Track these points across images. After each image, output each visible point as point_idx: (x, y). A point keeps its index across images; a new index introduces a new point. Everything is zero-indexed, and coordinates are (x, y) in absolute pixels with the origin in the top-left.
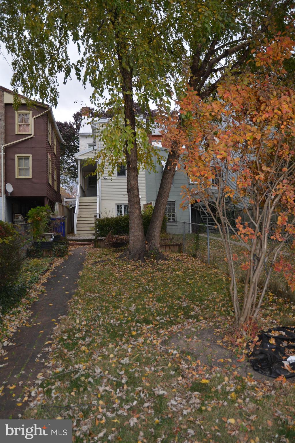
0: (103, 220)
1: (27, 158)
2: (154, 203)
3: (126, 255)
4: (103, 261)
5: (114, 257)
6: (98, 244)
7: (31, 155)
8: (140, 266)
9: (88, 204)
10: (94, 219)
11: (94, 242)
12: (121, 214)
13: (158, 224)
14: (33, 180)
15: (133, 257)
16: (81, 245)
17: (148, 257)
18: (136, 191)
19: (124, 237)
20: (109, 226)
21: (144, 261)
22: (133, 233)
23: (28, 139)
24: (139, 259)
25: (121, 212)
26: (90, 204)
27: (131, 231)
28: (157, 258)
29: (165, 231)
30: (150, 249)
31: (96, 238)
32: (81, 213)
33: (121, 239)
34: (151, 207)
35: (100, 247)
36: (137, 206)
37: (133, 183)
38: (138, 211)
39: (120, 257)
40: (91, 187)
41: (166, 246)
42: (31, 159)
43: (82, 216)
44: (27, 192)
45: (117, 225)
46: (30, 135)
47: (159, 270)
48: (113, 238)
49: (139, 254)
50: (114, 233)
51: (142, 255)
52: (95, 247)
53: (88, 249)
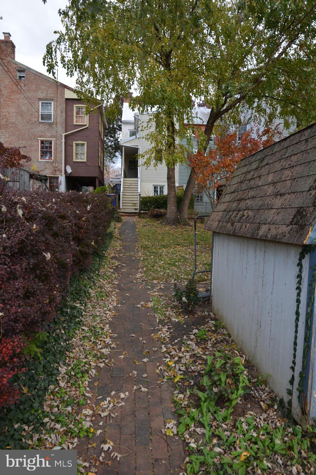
0: (146, 198)
1: (83, 145)
2: (185, 186)
3: (164, 222)
4: (149, 225)
5: (156, 223)
6: (142, 216)
7: (86, 143)
8: (174, 228)
9: (130, 184)
10: (138, 197)
11: (139, 214)
12: (157, 194)
13: (187, 202)
14: (88, 163)
15: (169, 223)
16: (129, 216)
17: (179, 224)
18: (173, 179)
19: (162, 210)
20: (150, 203)
21: (176, 226)
22: (170, 207)
23: (84, 129)
24: (173, 224)
25: (157, 192)
26: (132, 184)
27: (168, 206)
28: (185, 225)
29: (193, 208)
30: (180, 219)
31: (140, 211)
32: (125, 191)
33: (160, 212)
34: (183, 189)
35: (143, 218)
36: (173, 189)
37: (171, 173)
38: (173, 193)
39: (160, 223)
40: (131, 169)
41: (192, 218)
42: (86, 145)
43: (126, 194)
44: (83, 173)
45: (156, 202)
46: (85, 125)
47: (186, 231)
48: (154, 211)
49: (173, 222)
50: (154, 208)
51: (175, 222)
52: (140, 217)
53: (135, 219)
